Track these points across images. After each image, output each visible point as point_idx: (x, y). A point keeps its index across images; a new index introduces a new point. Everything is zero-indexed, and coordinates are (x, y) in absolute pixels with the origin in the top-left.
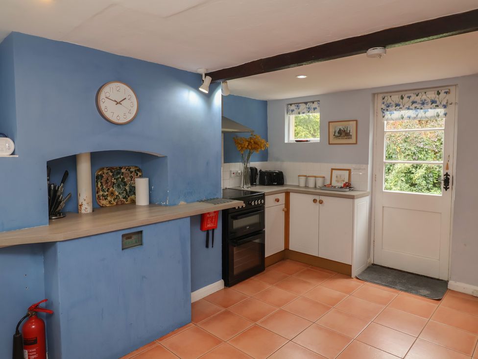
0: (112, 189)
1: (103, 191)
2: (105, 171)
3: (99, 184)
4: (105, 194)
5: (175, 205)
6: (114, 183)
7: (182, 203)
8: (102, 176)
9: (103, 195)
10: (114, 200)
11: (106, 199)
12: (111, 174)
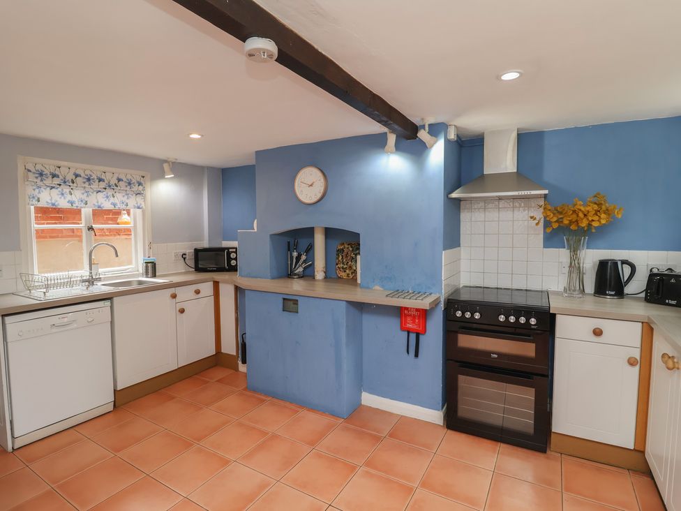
0: (350, 263)
1: (343, 263)
2: (346, 246)
3: (340, 258)
4: (345, 267)
5: (368, 288)
6: (353, 258)
7: (377, 287)
8: (342, 250)
9: (343, 268)
10: (352, 273)
11: (345, 271)
12: (351, 249)
